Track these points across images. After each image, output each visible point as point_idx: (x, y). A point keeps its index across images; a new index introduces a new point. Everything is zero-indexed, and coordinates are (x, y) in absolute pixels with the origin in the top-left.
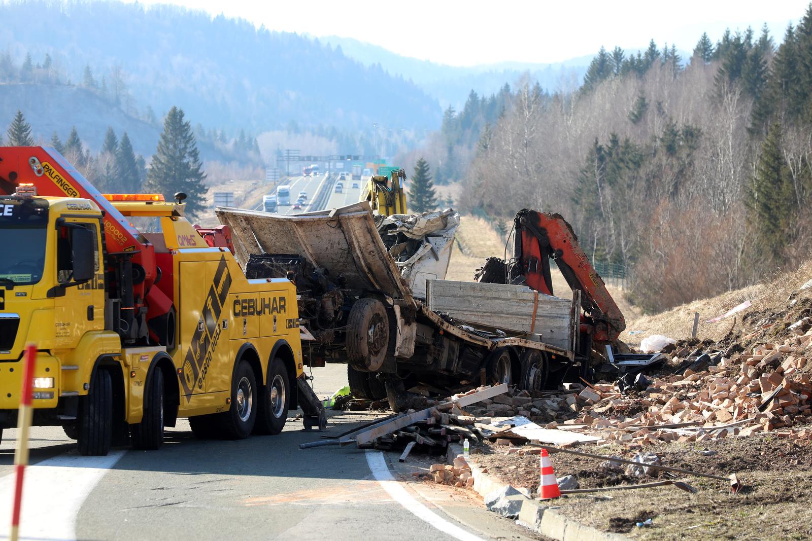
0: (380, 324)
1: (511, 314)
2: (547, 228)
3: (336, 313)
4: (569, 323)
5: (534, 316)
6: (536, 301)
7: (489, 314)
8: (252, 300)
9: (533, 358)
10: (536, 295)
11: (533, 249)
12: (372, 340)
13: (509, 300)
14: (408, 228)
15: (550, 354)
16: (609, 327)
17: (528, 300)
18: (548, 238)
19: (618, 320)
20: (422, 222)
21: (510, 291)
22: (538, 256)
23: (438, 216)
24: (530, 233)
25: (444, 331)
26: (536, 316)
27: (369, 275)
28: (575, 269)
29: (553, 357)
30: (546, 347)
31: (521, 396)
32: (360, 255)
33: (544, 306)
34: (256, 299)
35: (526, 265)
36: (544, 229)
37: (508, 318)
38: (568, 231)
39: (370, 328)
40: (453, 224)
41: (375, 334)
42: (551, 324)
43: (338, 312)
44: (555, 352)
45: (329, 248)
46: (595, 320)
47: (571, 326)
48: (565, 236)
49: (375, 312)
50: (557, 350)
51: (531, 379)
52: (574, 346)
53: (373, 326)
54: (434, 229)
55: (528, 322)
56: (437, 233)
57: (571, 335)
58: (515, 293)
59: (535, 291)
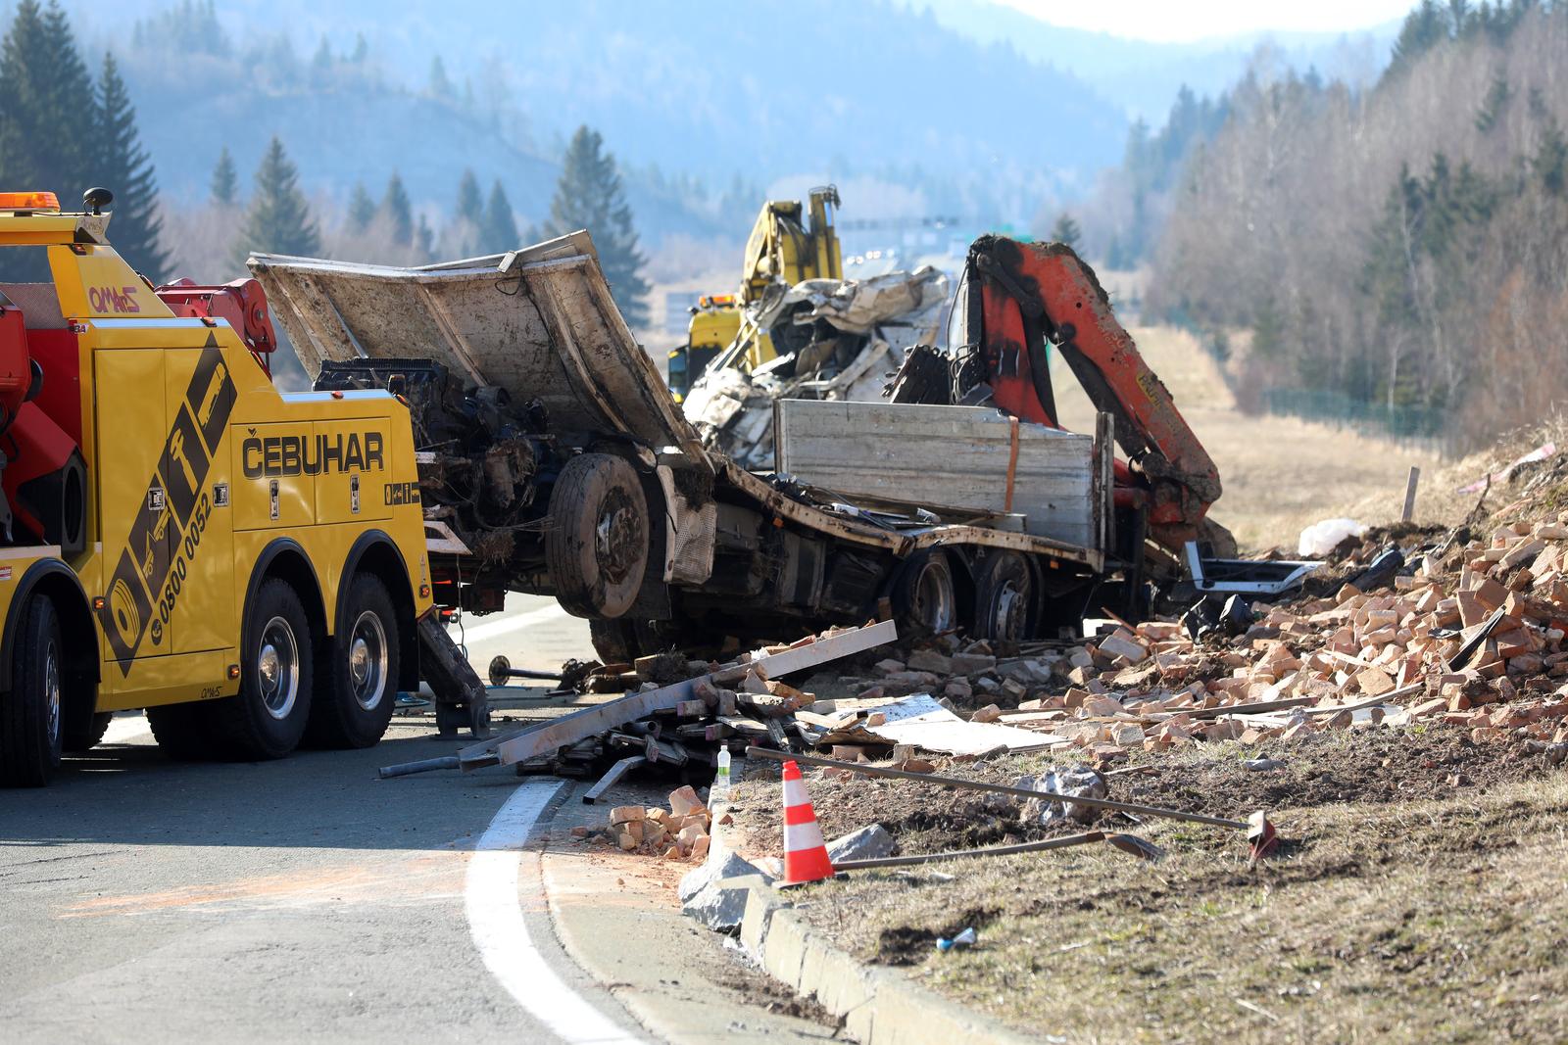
0: (623, 510)
1: (960, 471)
2: (1039, 278)
3: (519, 489)
4: (1089, 486)
5: (1012, 472)
6: (1014, 440)
7: (913, 474)
9: (1004, 568)
10: (1015, 427)
11: (1010, 325)
12: (606, 548)
13: (956, 440)
14: (838, 309)
15: (1044, 559)
16: (1185, 493)
17: (997, 440)
18: (1040, 301)
19: (1204, 476)
20: (868, 296)
21: (958, 421)
22: (1021, 339)
24: (1002, 290)
25: (784, 518)
26: (1016, 474)
27: (600, 401)
28: (1104, 365)
29: (1054, 565)
30: (1034, 543)
32: (575, 355)
33: (1032, 451)
35: (993, 362)
36: (1031, 280)
37: (953, 480)
38: (1085, 281)
39: (602, 521)
40: (933, 299)
41: (613, 533)
42: (1050, 492)
43: (524, 488)
44: (1056, 554)
45: (507, 341)
46: (1154, 478)
47: (1095, 495)
48: (1081, 293)
49: (613, 484)
50: (1062, 549)
51: (1002, 615)
52: (1103, 537)
53: (608, 516)
54: (894, 310)
55: (999, 488)
56: (900, 318)
57: (1095, 514)
58: (968, 425)
59: (1012, 418)
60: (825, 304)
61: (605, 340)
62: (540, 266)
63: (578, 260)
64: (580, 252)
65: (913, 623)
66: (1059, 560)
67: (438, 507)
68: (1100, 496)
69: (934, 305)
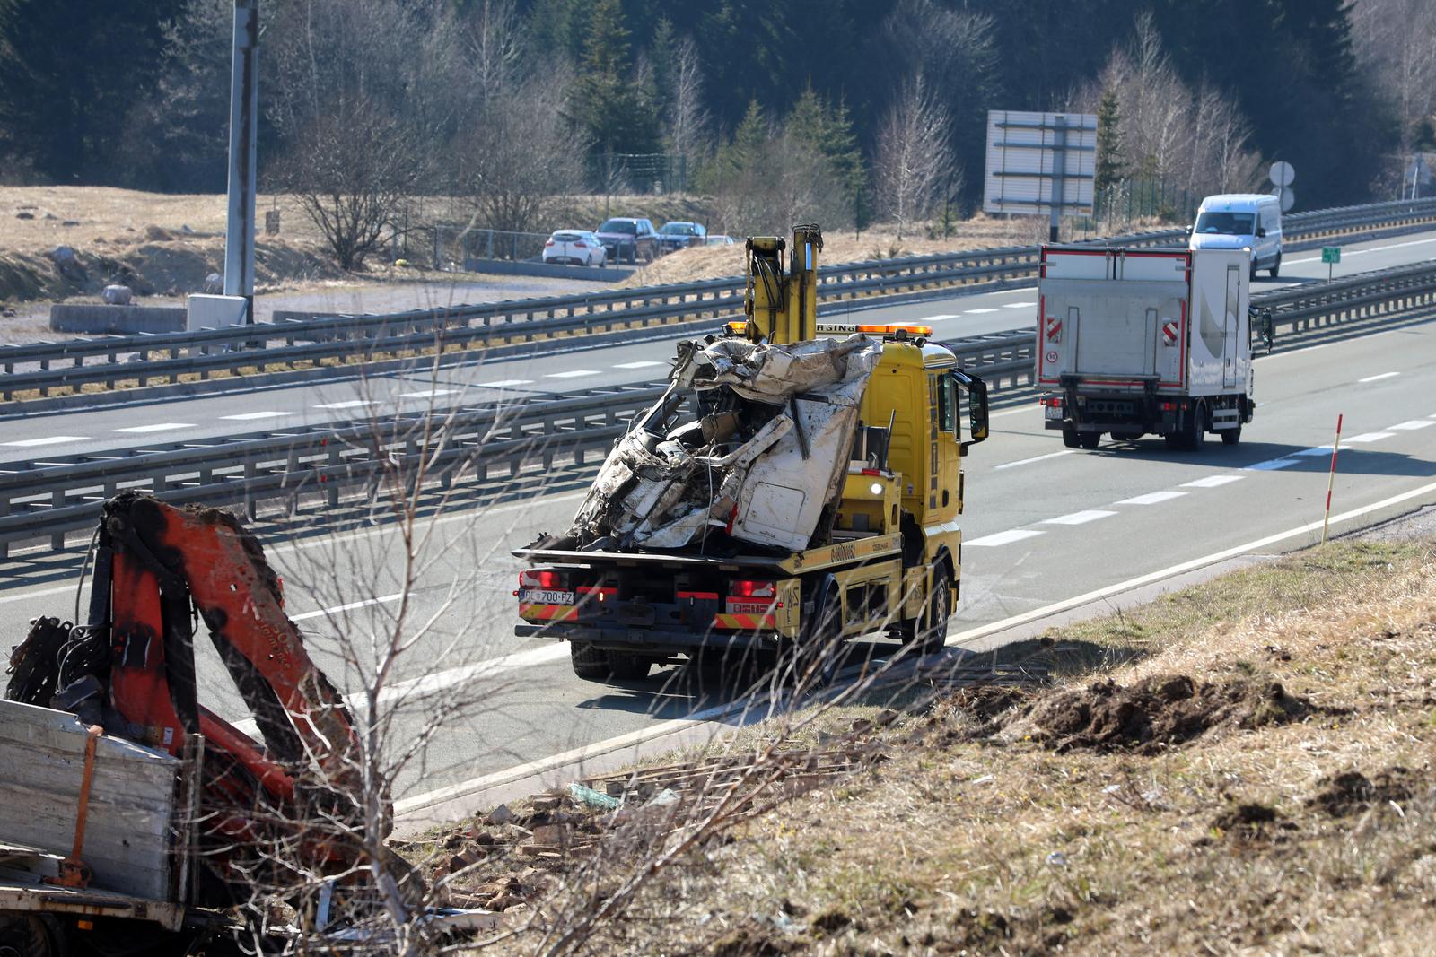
1: (34, 787)
2: (186, 551)
4: (167, 824)
6: (90, 753)
10: (94, 738)
11: (146, 604)
13: (31, 748)
14: (743, 378)
15: (65, 918)
17: (72, 753)
20: (779, 365)
23: (822, 350)
24: (137, 562)
26: (89, 798)
28: (259, 665)
29: (82, 925)
33: (110, 772)
35: (119, 649)
36: (176, 552)
37: (28, 795)
38: (241, 562)
40: (857, 372)
42: (125, 824)
44: (90, 911)
47: (174, 834)
48: (238, 574)
50: (100, 905)
52: (183, 887)
54: (811, 382)
55: (71, 814)
56: (819, 390)
57: (173, 861)
58: (44, 732)
59: (94, 728)
60: (731, 371)
66: (97, 919)
69: (856, 379)
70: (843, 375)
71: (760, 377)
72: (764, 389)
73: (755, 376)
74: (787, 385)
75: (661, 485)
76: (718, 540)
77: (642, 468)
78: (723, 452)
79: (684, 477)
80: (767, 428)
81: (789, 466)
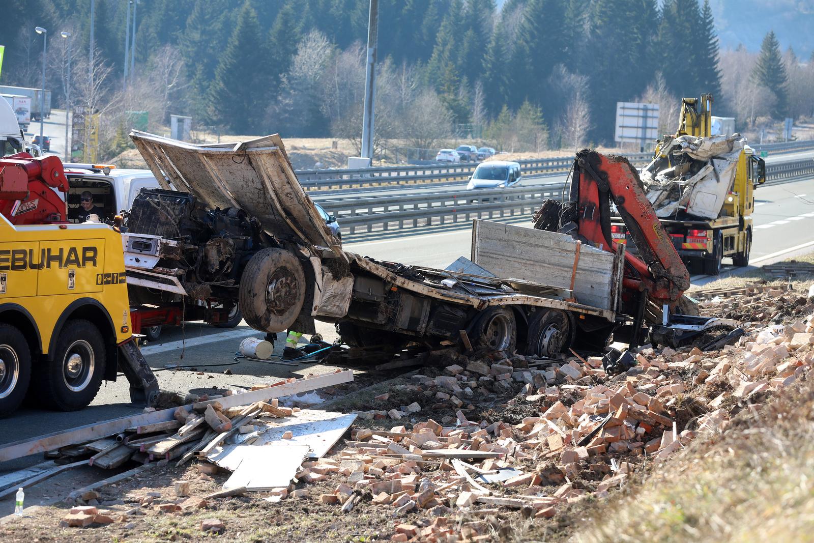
0: (284, 279)
1: (553, 264)
2: (609, 172)
3: (222, 264)
4: (610, 279)
5: (575, 268)
6: (577, 251)
7: (532, 263)
8: (24, 252)
9: (548, 318)
10: (579, 245)
11: (591, 194)
12: (272, 297)
13: (552, 249)
14: (693, 150)
15: (577, 314)
16: (671, 285)
17: (570, 251)
18: (608, 184)
19: (682, 278)
20: (707, 145)
21: (553, 239)
22: (597, 202)
24: (589, 177)
25: (399, 287)
26: (577, 269)
27: (288, 221)
28: (638, 219)
29: (581, 317)
30: (569, 306)
31: (501, 364)
32: (274, 197)
33: (586, 258)
34: (31, 251)
35: (582, 212)
36: (606, 173)
37: (550, 268)
38: (632, 176)
39: (271, 283)
41: (277, 290)
42: (592, 279)
43: (226, 263)
44: (584, 312)
45: (245, 186)
46: (657, 276)
47: (613, 283)
48: (629, 182)
49: (280, 265)
50: (587, 310)
51: (546, 341)
52: (615, 305)
53: (275, 281)
54: (720, 152)
55: (569, 275)
56: (722, 156)
57: (612, 293)
58: (558, 242)
59: (579, 241)
60: (688, 147)
61: (290, 190)
62: (254, 150)
63: (273, 148)
64: (275, 145)
65: (482, 344)
66: (585, 315)
67: (176, 269)
68: (615, 284)
69: (737, 151)
70: (731, 150)
71: (699, 150)
72: (700, 154)
73: (696, 150)
74: (710, 153)
75: (659, 192)
76: (682, 214)
77: (651, 186)
78: (684, 179)
79: (668, 189)
80: (703, 170)
81: (711, 184)
